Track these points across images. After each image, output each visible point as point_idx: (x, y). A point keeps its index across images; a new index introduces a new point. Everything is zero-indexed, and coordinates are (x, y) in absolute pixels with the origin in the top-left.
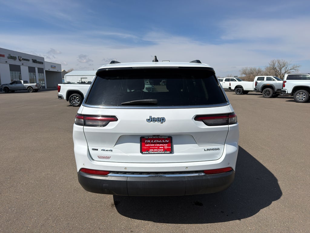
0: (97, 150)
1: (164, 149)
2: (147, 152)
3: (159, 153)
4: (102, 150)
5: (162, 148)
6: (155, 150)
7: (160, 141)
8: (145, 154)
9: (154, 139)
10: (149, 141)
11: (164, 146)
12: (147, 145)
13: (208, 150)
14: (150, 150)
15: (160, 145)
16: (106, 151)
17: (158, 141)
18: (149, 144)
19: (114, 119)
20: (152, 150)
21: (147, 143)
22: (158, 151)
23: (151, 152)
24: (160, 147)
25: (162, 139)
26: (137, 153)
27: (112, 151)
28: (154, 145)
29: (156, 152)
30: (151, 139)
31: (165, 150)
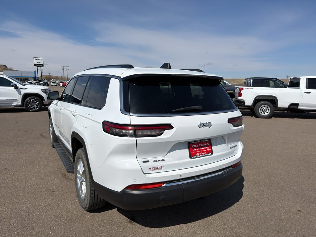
0: (148, 161)
1: (206, 151)
2: (195, 157)
3: (204, 156)
4: (154, 161)
5: (205, 150)
6: (201, 153)
7: (203, 145)
8: (194, 158)
9: (198, 144)
10: (195, 146)
11: (206, 149)
12: (194, 150)
13: (232, 147)
14: (197, 154)
15: (204, 148)
16: (159, 161)
17: (201, 145)
18: (196, 149)
19: (169, 127)
20: (198, 154)
21: (194, 148)
22: (203, 154)
23: (198, 156)
24: (204, 151)
25: (204, 143)
26: (187, 159)
27: (164, 160)
28: (199, 149)
29: (202, 156)
30: (196, 144)
31: (208, 152)
